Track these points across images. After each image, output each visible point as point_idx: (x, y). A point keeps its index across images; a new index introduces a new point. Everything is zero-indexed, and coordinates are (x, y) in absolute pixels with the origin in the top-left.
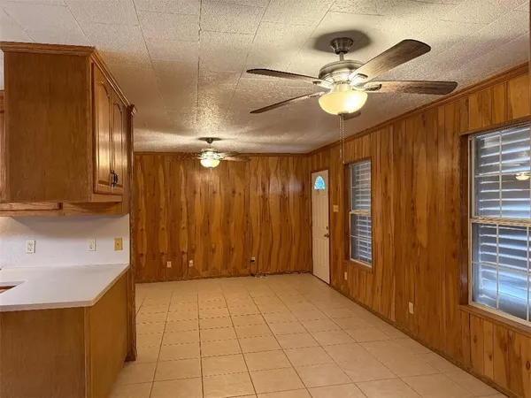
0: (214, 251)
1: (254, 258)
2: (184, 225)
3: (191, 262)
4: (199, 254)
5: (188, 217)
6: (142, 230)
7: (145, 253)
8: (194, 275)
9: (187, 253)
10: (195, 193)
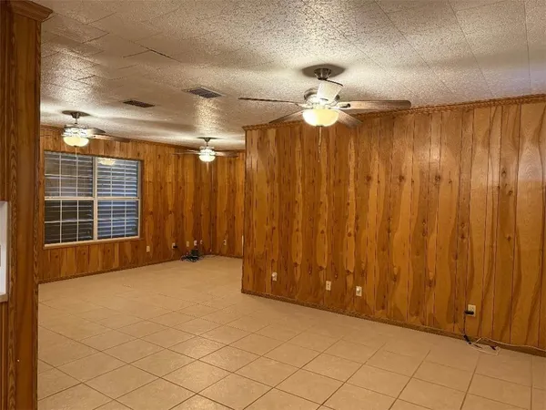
0: (395, 278)
1: (471, 308)
2: (351, 230)
3: (358, 289)
4: (373, 279)
5: (357, 218)
6: (297, 230)
7: (299, 263)
8: (362, 311)
9: (354, 273)
10: (369, 178)
